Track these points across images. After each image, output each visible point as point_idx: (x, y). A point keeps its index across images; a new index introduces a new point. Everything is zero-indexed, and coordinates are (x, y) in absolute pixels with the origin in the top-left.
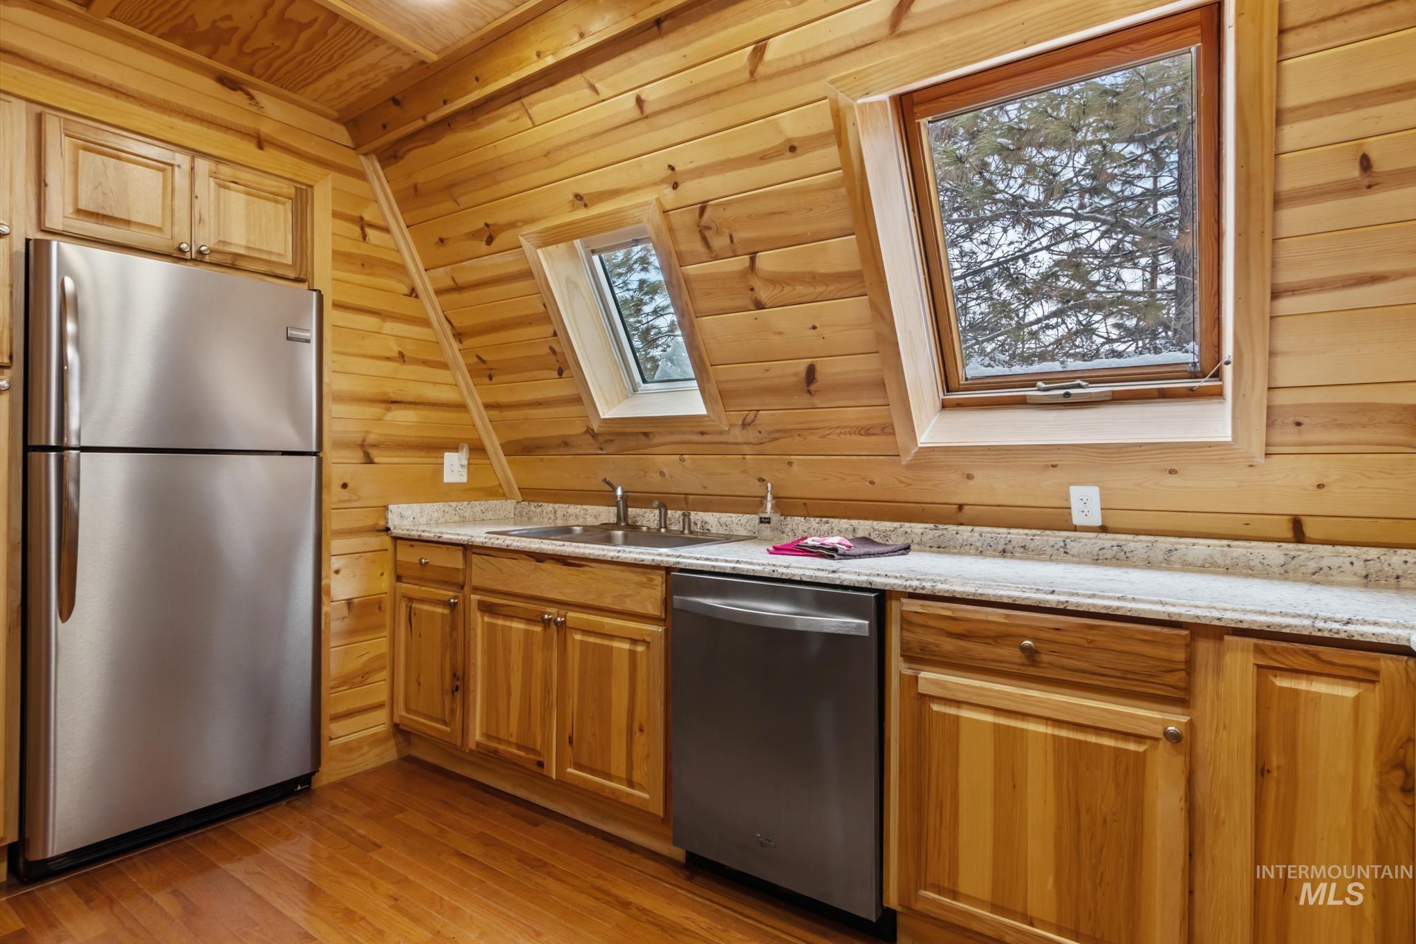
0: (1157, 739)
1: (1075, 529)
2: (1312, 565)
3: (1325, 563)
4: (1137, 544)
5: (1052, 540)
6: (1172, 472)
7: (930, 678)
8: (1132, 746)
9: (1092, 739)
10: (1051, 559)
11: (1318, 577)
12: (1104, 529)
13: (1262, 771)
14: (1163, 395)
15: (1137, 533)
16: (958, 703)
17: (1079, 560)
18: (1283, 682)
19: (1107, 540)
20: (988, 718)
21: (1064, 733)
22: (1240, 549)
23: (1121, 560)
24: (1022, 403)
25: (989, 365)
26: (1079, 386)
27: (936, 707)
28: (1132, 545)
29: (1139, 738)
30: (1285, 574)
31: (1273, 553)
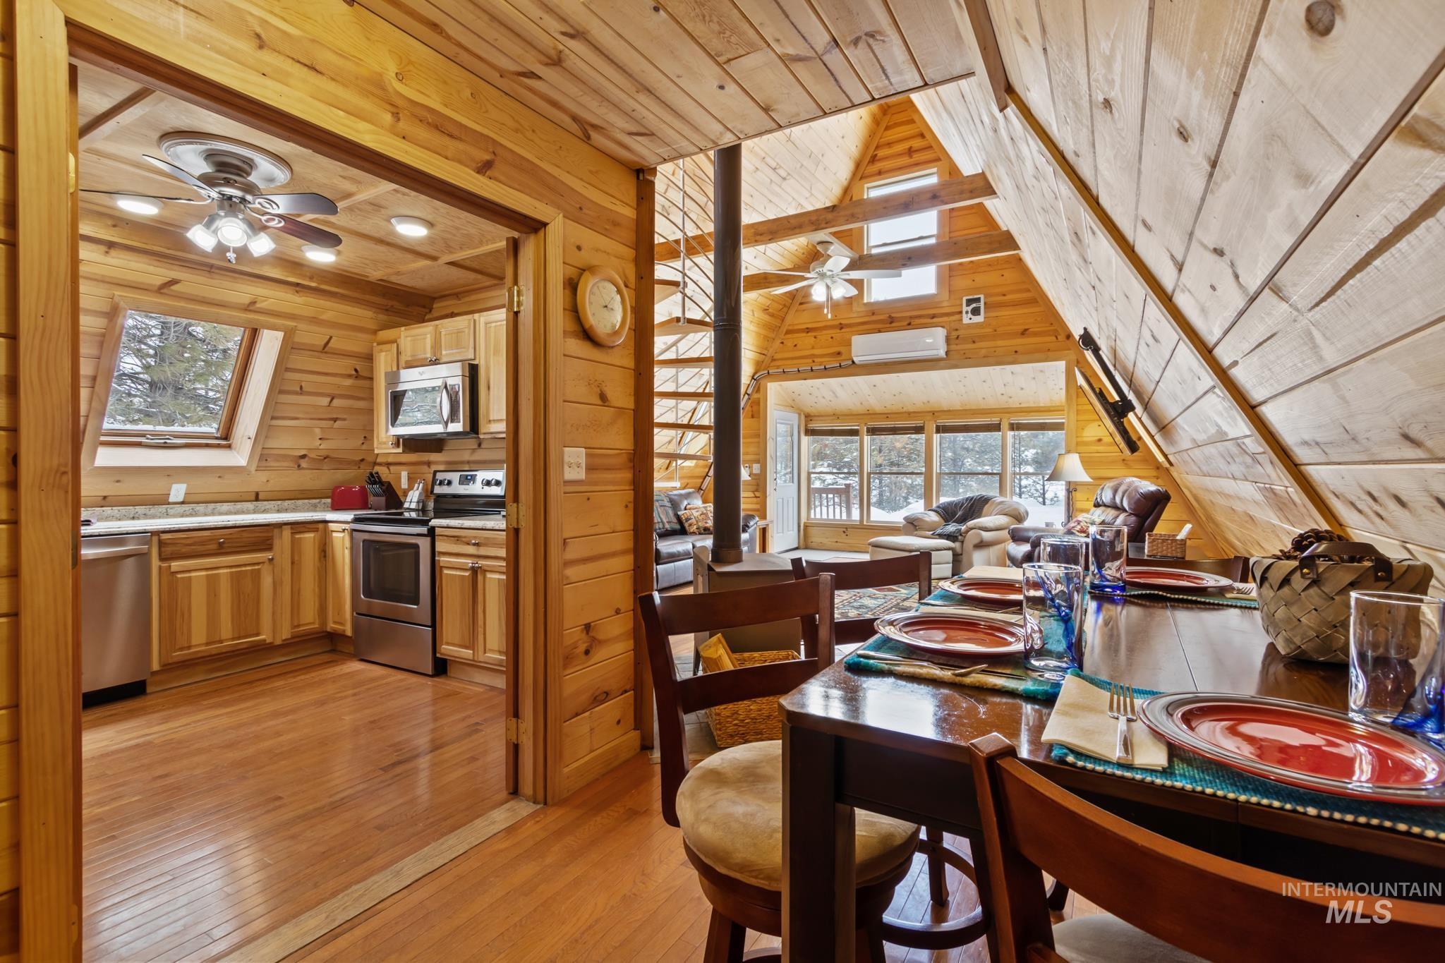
0: (263, 563)
1: (169, 504)
2: (263, 508)
3: (267, 507)
4: (201, 508)
5: (160, 510)
6: (220, 477)
7: (176, 565)
8: (256, 567)
9: (244, 569)
10: (160, 518)
11: (265, 511)
12: (183, 503)
13: (293, 563)
14: (207, 446)
15: (198, 503)
16: (189, 571)
17: (174, 516)
18: (297, 536)
19: (186, 507)
20: (204, 573)
21: (234, 570)
22: (239, 506)
23: (194, 514)
24: (139, 445)
25: (112, 423)
26: (169, 439)
27: (179, 576)
28: (198, 508)
29: (258, 564)
30: (255, 512)
31: (250, 506)
